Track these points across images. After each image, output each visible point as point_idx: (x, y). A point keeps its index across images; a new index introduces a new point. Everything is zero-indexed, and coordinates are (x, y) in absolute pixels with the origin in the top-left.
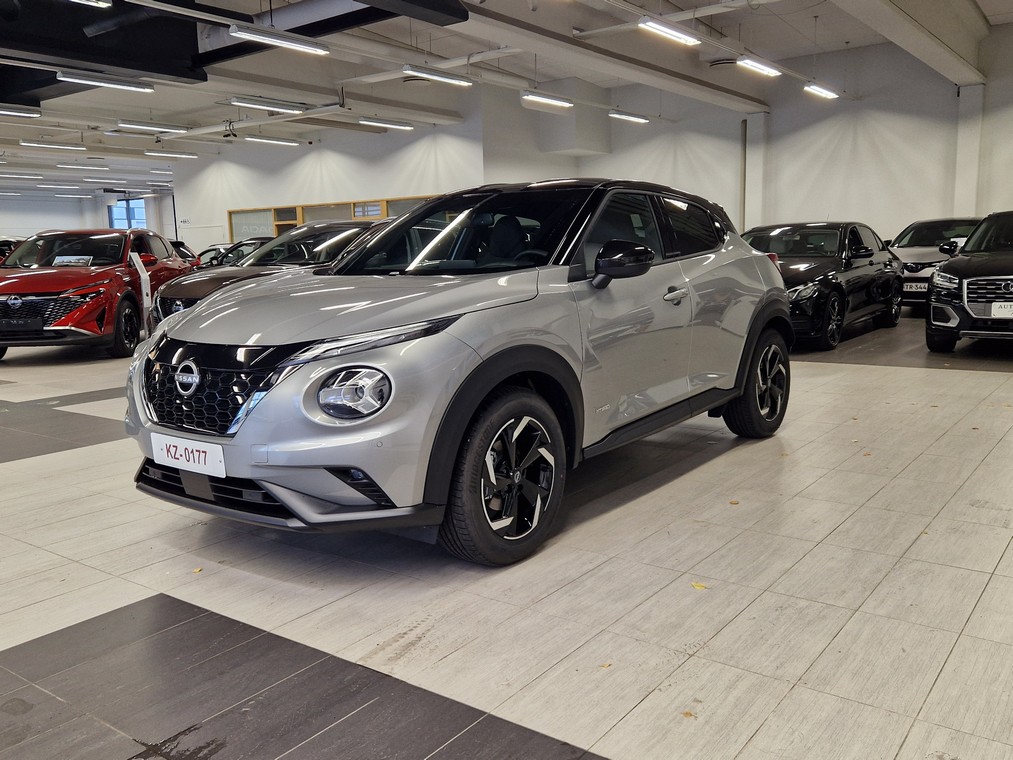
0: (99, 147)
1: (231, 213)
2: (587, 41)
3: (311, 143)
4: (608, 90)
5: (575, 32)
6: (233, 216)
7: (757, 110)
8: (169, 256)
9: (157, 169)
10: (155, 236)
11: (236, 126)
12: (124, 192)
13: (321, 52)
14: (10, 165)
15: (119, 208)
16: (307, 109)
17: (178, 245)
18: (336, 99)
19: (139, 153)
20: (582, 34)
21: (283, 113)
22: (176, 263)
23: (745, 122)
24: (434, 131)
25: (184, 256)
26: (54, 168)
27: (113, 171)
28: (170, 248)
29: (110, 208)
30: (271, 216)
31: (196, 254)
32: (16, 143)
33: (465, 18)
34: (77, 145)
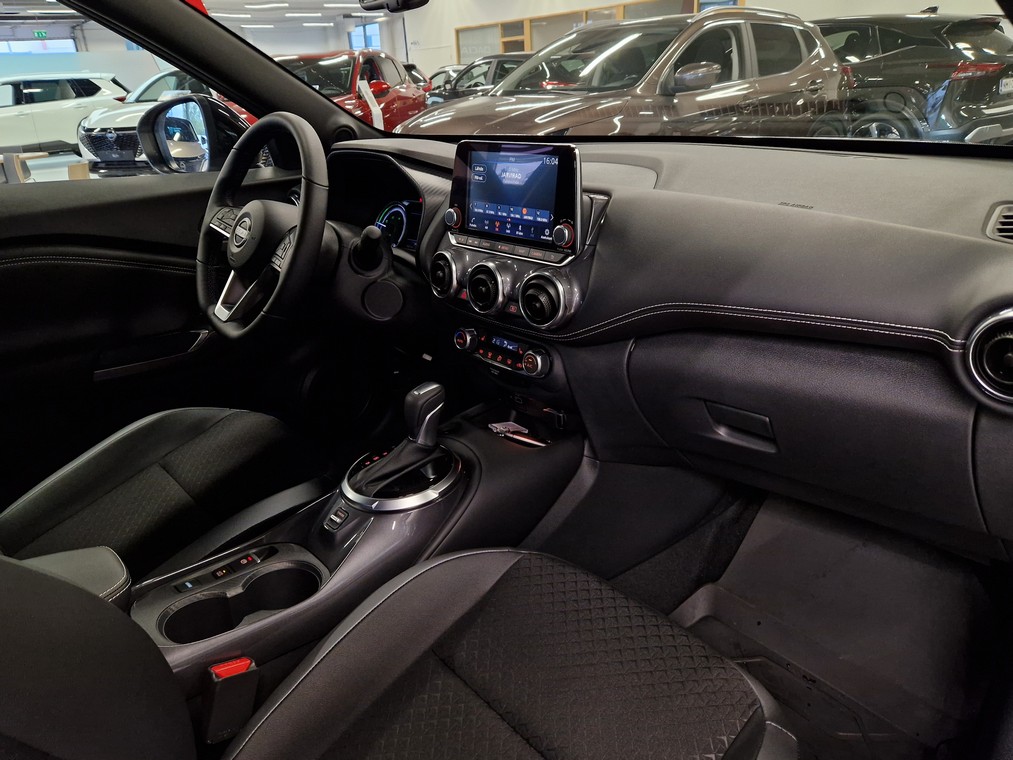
1: (458, 32)
6: (460, 35)
8: (402, 82)
10: (387, 57)
12: (361, 17)
15: (357, 33)
17: (410, 68)
22: (407, 90)
25: (416, 80)
28: (403, 71)
29: (349, 34)
30: (498, 31)
31: (428, 77)
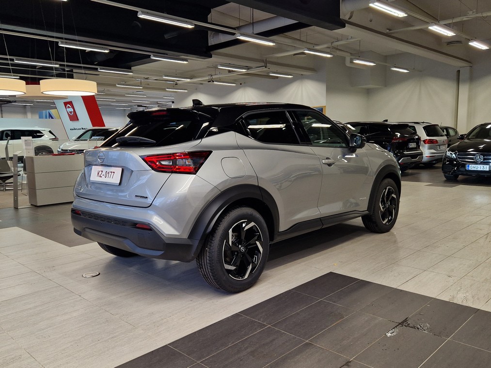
0: (147, 87)
2: (393, 35)
3: (241, 84)
4: (386, 56)
5: (388, 31)
7: (467, 65)
9: (166, 97)
11: (214, 77)
12: (146, 107)
13: (271, 44)
14: (106, 95)
16: (248, 69)
18: (263, 64)
19: (164, 90)
20: (390, 32)
21: (237, 71)
23: (459, 71)
24: (301, 77)
26: (124, 96)
27: (147, 97)
32: (115, 85)
33: (344, 26)
34: (138, 86)
